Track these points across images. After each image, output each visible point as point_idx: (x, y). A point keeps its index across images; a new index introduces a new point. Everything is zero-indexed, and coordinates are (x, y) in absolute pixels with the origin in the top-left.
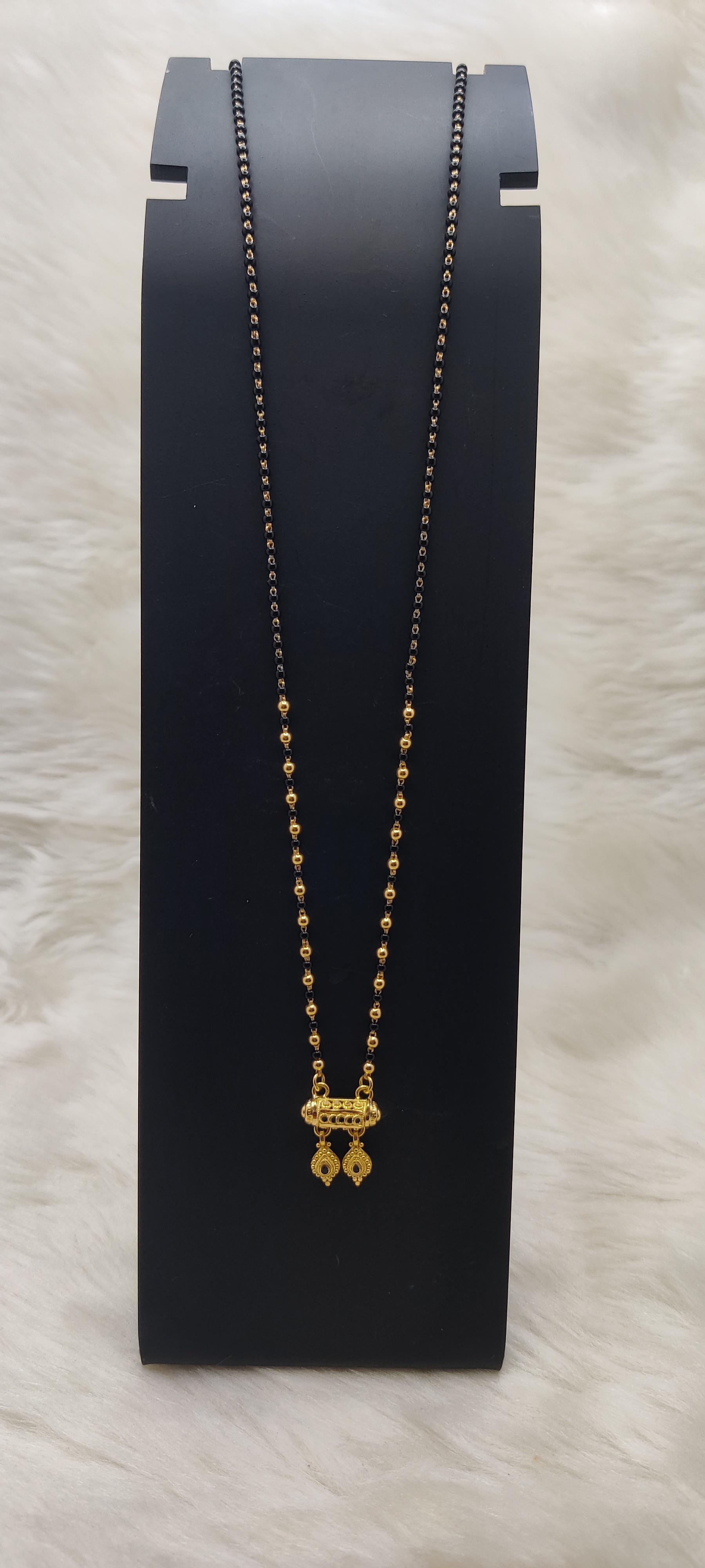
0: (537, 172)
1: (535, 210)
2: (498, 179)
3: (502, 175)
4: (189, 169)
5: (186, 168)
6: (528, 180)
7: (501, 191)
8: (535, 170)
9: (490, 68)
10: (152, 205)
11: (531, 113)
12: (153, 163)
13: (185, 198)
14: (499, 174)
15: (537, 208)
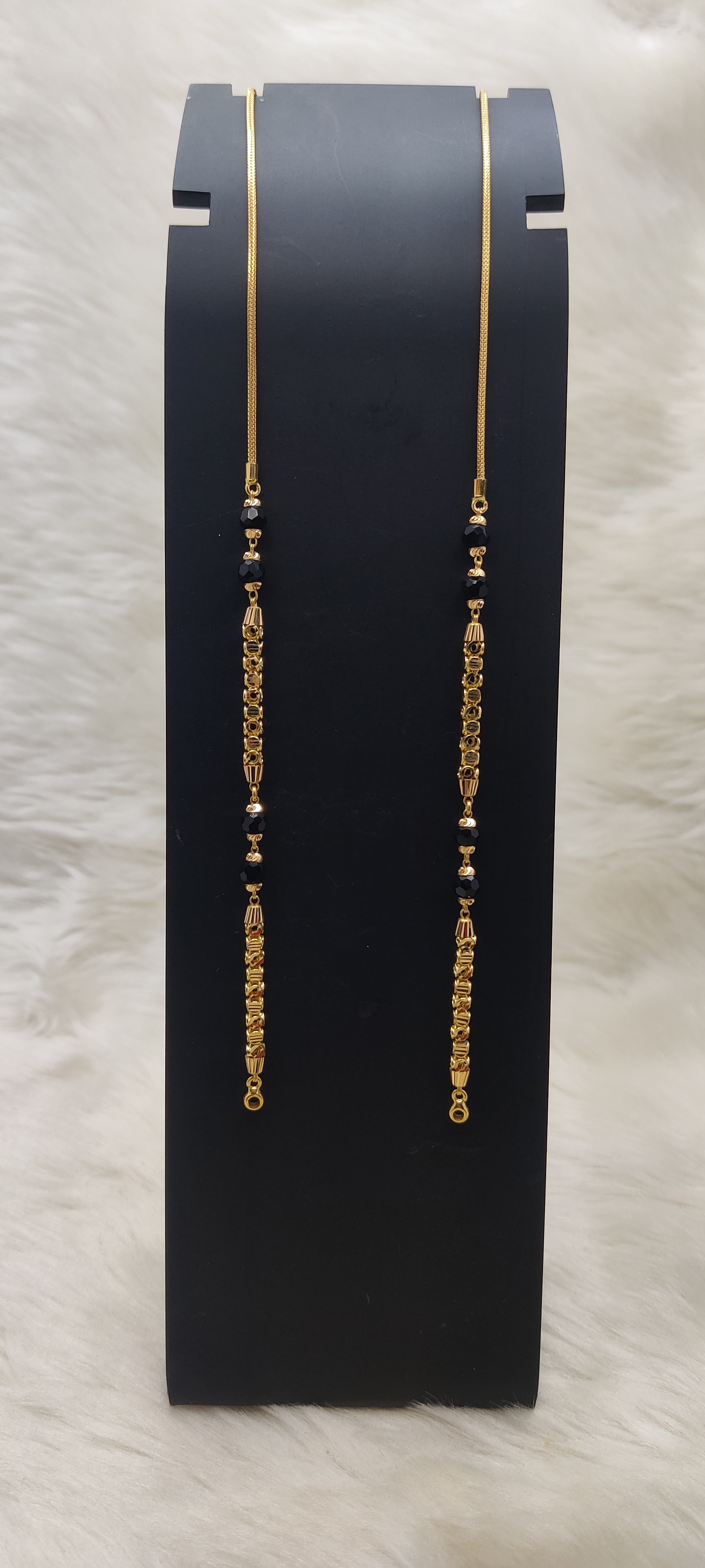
0: (564, 195)
1: (562, 233)
2: (524, 201)
3: (528, 198)
4: (212, 195)
5: (209, 194)
6: (555, 203)
7: (527, 214)
8: (563, 193)
9: (511, 91)
10: (175, 232)
11: (556, 136)
12: (176, 189)
13: (208, 224)
14: (524, 198)
15: (564, 231)
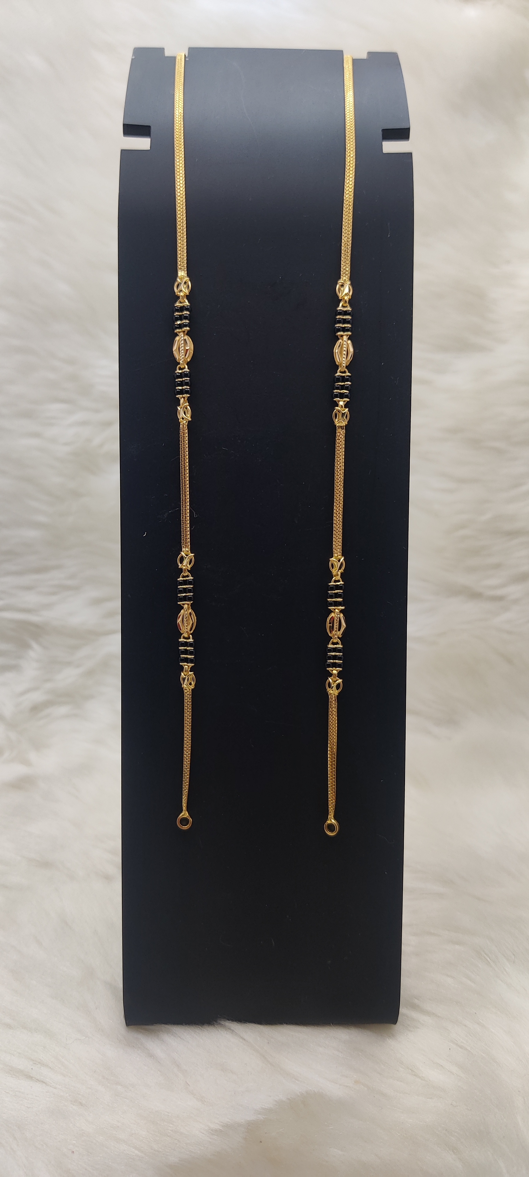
0: (409, 129)
1: (408, 156)
2: (380, 133)
3: (383, 130)
4: (152, 127)
5: (149, 126)
6: (403, 134)
7: (383, 142)
9: (369, 53)
10: (125, 154)
12: (125, 123)
13: (149, 149)
14: (381, 130)
15: (410, 155)
